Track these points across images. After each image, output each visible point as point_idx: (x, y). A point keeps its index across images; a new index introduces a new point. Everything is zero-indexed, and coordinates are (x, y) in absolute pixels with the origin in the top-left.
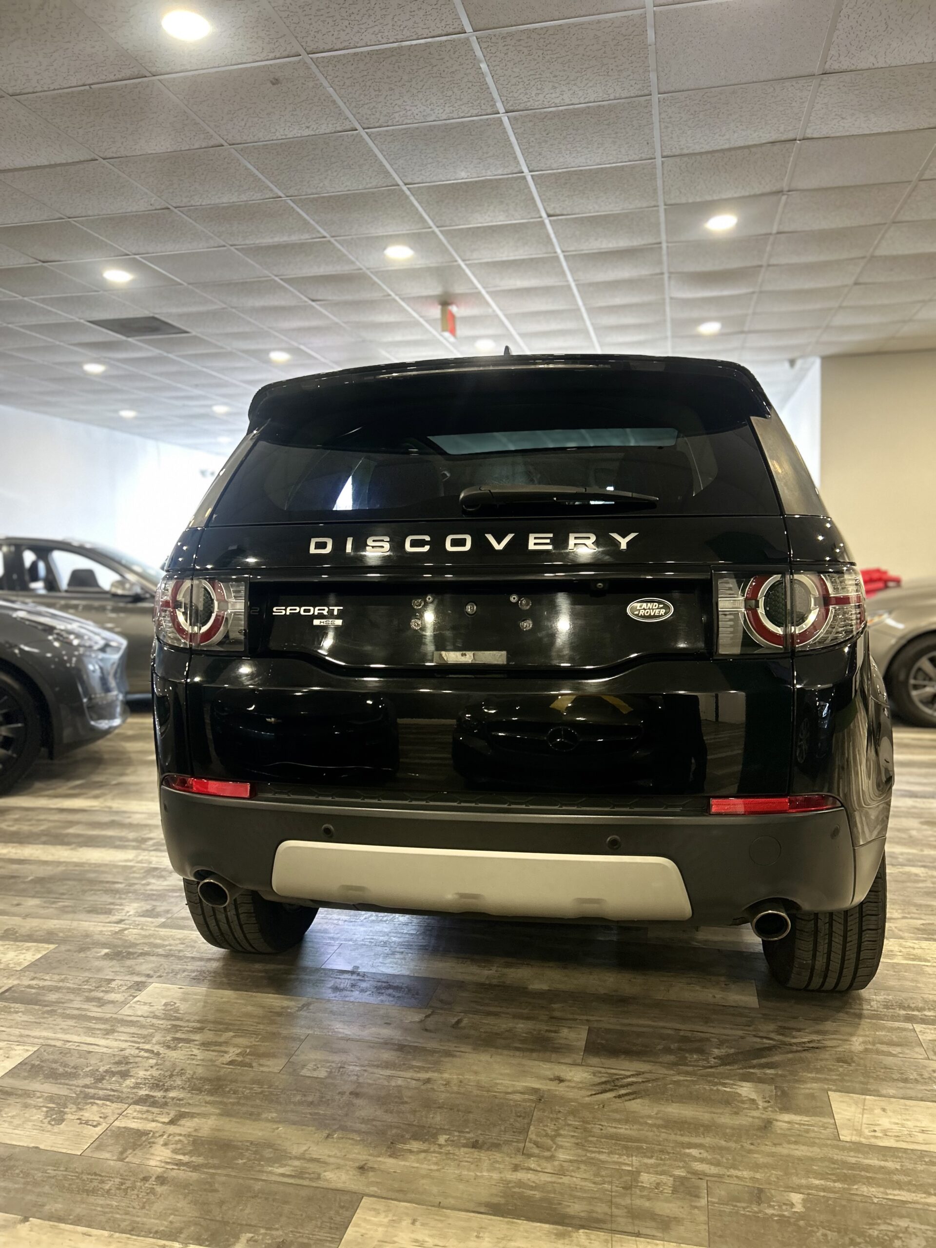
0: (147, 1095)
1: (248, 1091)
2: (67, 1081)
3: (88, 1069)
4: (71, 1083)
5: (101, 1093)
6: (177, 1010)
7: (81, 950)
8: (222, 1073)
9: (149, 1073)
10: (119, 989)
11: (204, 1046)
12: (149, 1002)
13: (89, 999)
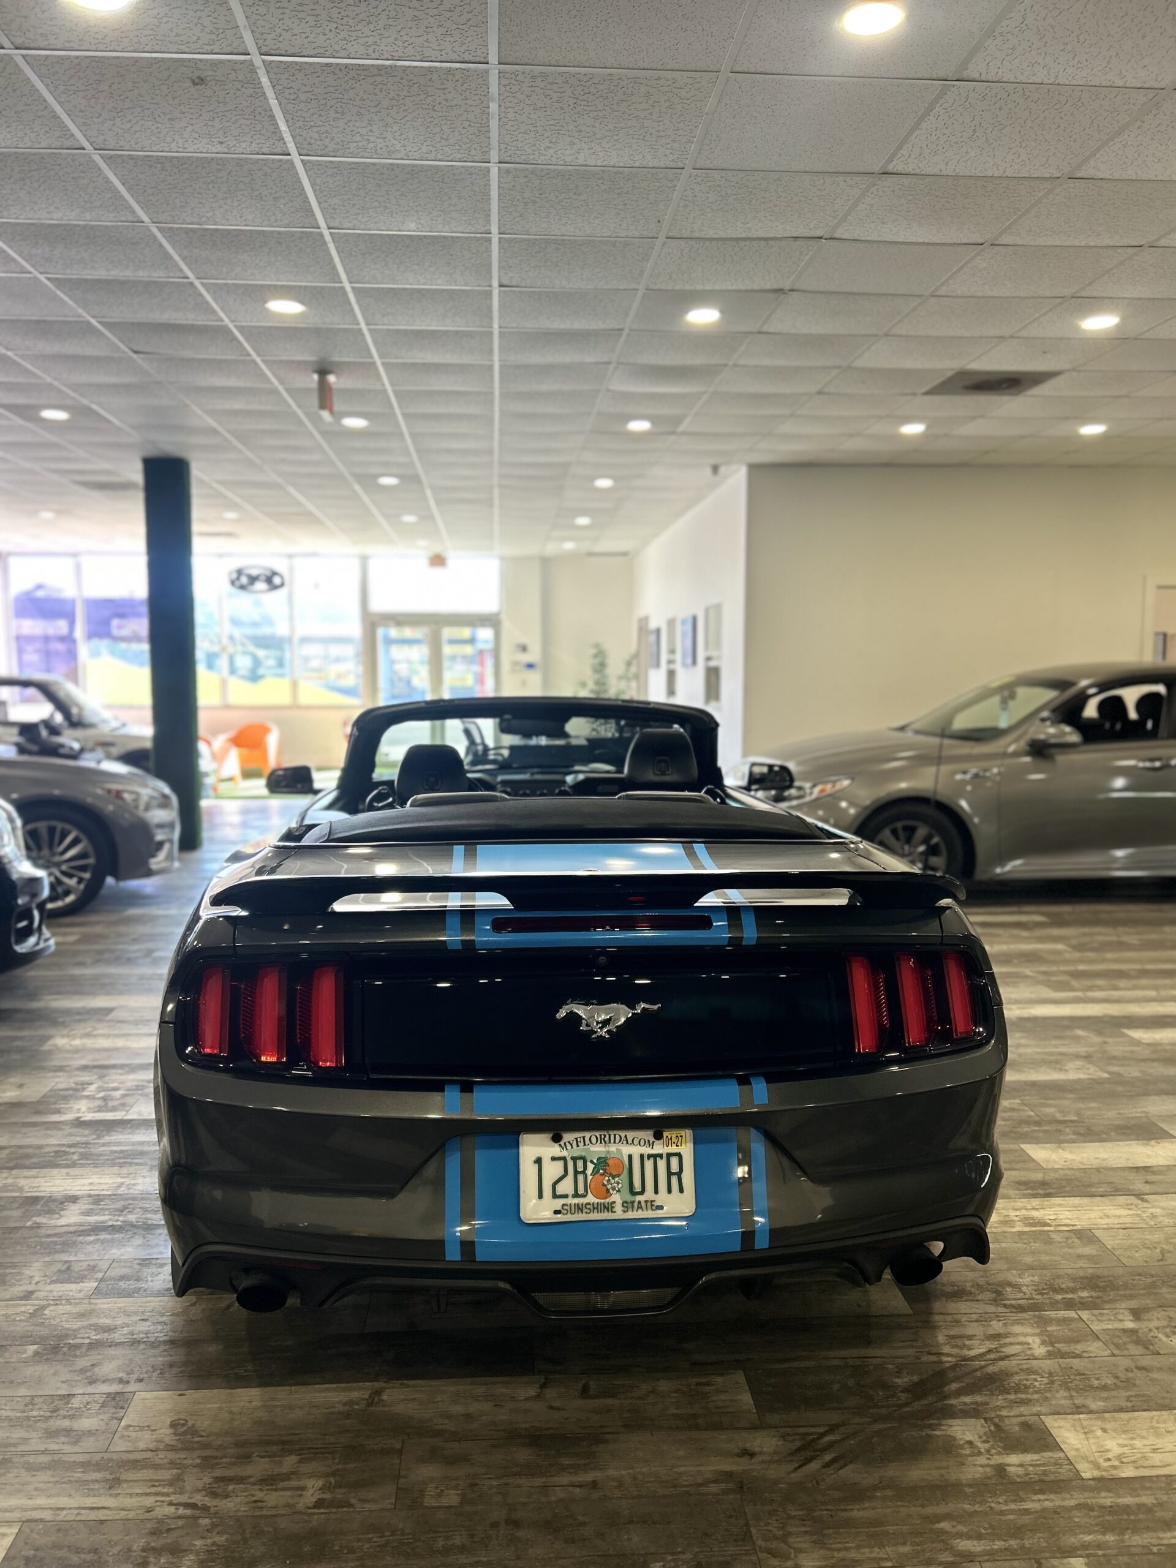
1: (367, 1546)
3: (115, 1551)
6: (194, 1432)
9: (209, 1541)
10: (89, 1409)
11: (267, 1485)
12: (146, 1424)
13: (51, 1434)
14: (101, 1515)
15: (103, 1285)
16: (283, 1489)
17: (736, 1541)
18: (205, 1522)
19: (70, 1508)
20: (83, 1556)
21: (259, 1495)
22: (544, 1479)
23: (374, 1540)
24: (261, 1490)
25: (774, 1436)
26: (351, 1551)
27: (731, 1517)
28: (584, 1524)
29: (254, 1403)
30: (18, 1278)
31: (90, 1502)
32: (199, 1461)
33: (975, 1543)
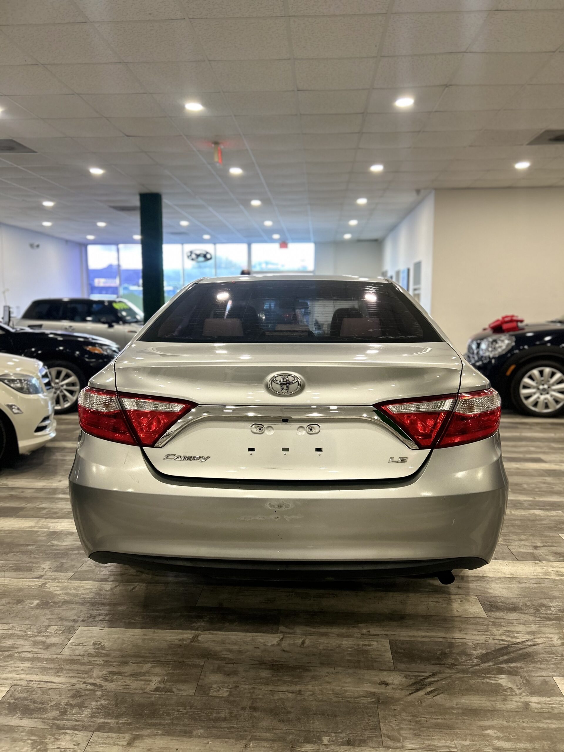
0: (103, 723)
1: (176, 713)
2: (39, 716)
3: (52, 704)
4: (43, 716)
5: (68, 724)
6: (103, 648)
7: (19, 602)
8: (153, 699)
9: (99, 703)
10: (56, 633)
11: (133, 677)
12: (81, 642)
13: (35, 644)
14: (50, 685)
15: (76, 574)
16: (141, 680)
17: (371, 729)
18: (99, 693)
19: (36, 681)
20: (36, 705)
21: (128, 682)
22: (274, 687)
23: (181, 710)
24: (130, 680)
25: (401, 676)
26: (168, 714)
27: (370, 716)
28: (290, 712)
29: (136, 636)
30: (38, 568)
31: (46, 678)
32: (102, 663)
33: (506, 743)
